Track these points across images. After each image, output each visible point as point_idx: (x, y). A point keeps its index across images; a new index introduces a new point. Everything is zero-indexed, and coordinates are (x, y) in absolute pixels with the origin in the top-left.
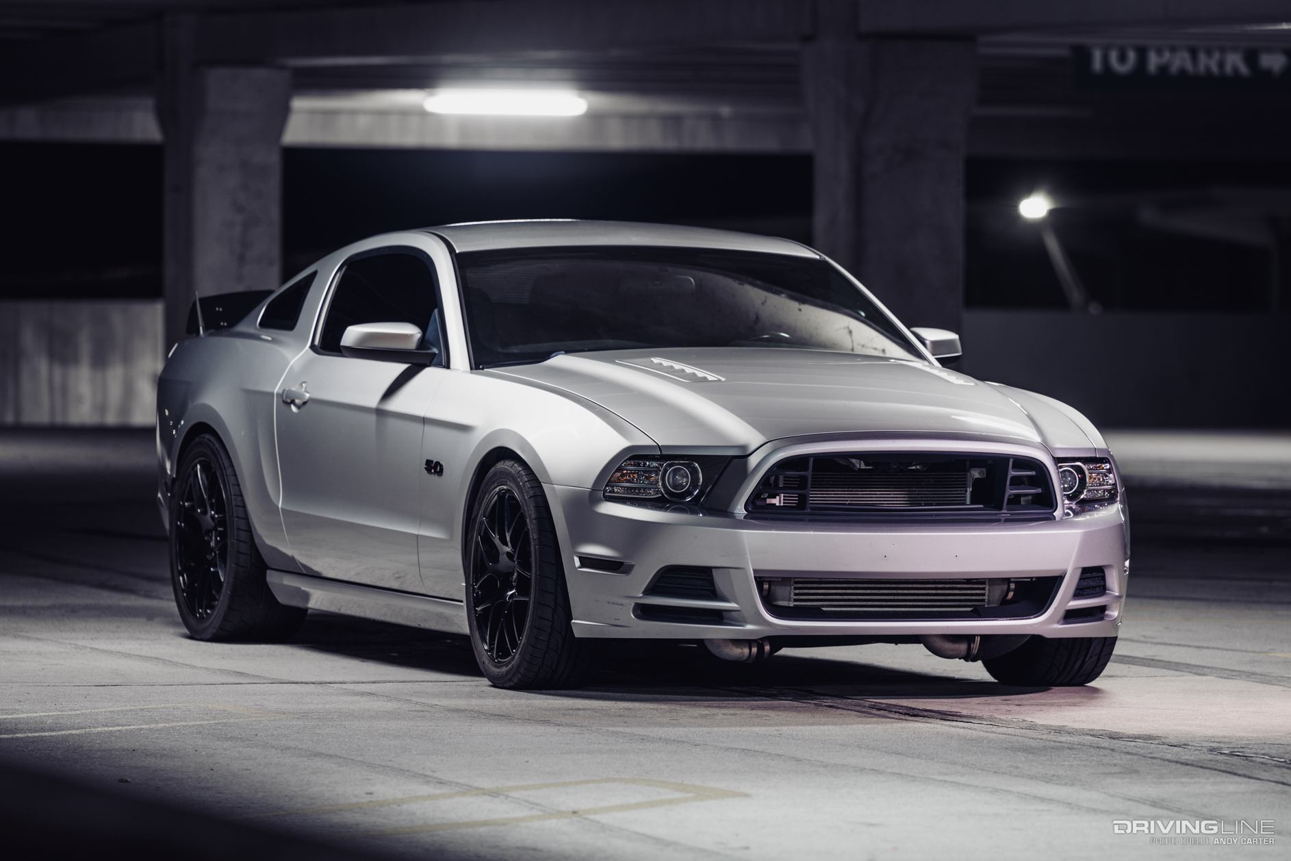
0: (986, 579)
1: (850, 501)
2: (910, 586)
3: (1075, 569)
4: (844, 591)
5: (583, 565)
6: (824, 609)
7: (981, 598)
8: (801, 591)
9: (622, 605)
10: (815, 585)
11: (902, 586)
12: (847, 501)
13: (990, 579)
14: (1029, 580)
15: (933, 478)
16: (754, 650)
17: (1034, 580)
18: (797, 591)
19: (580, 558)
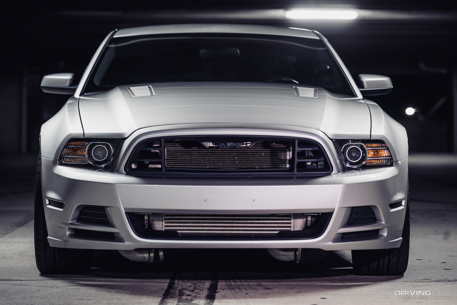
0: (291, 214)
1: (210, 166)
2: (241, 218)
3: (340, 208)
4: (197, 221)
5: (50, 204)
6: (179, 232)
7: (288, 225)
8: (169, 221)
9: (62, 228)
10: (178, 217)
11: (235, 218)
12: (208, 166)
13: (294, 214)
14: (317, 214)
15: (264, 152)
16: (152, 255)
17: (320, 214)
18: (167, 221)
19: (49, 201)
